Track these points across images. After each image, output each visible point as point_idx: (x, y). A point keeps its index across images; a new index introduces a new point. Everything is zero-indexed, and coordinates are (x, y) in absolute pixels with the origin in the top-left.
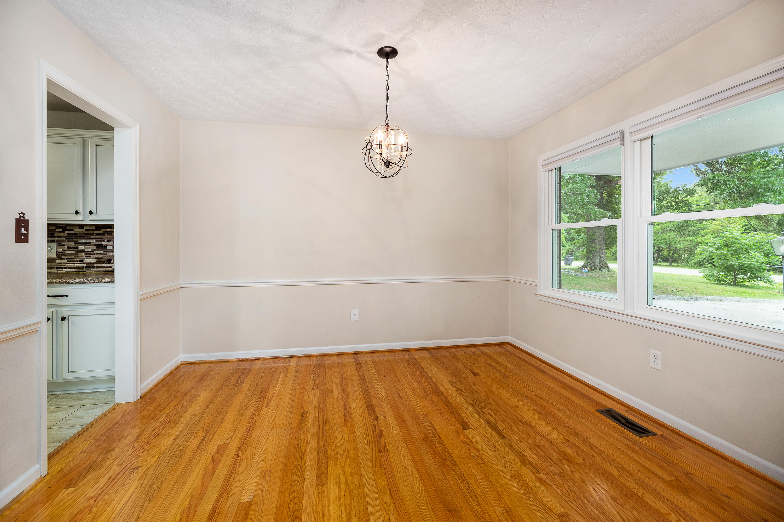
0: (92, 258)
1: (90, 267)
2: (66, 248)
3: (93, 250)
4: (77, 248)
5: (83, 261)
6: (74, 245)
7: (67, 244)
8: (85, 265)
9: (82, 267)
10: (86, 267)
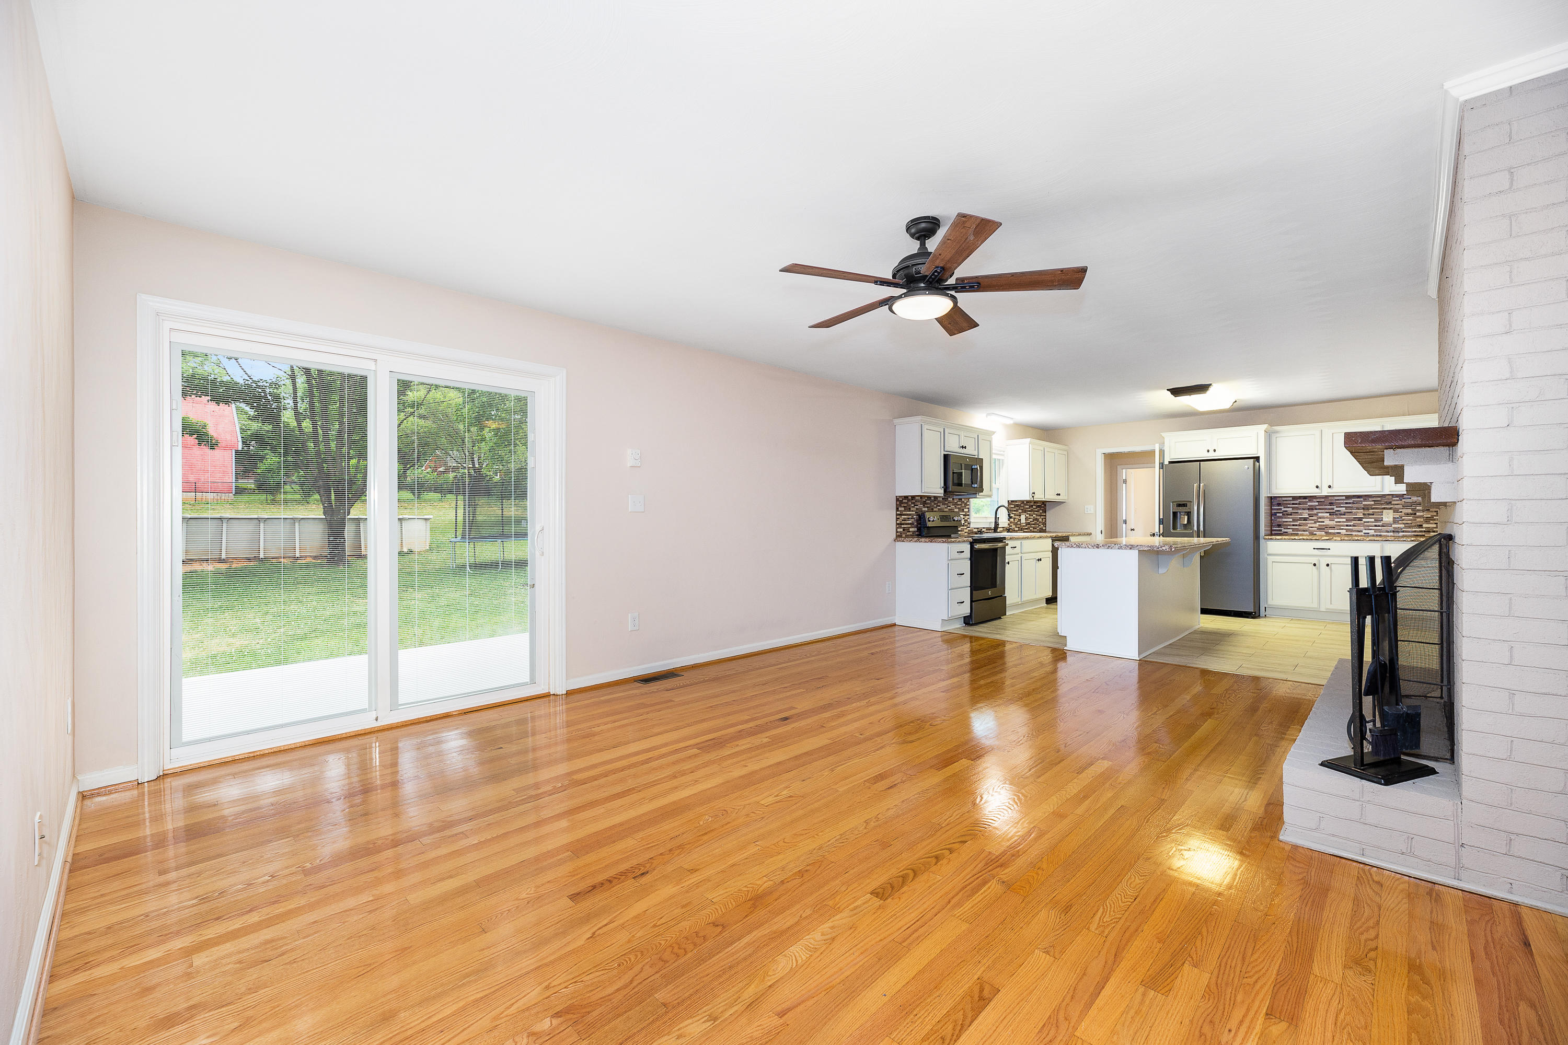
0: (1432, 523)
1: (1429, 532)
2: (1402, 514)
3: (1432, 516)
4: (1415, 514)
5: (1422, 525)
6: (1412, 512)
7: (1405, 511)
8: (1424, 529)
9: (1421, 531)
10: (1425, 531)
